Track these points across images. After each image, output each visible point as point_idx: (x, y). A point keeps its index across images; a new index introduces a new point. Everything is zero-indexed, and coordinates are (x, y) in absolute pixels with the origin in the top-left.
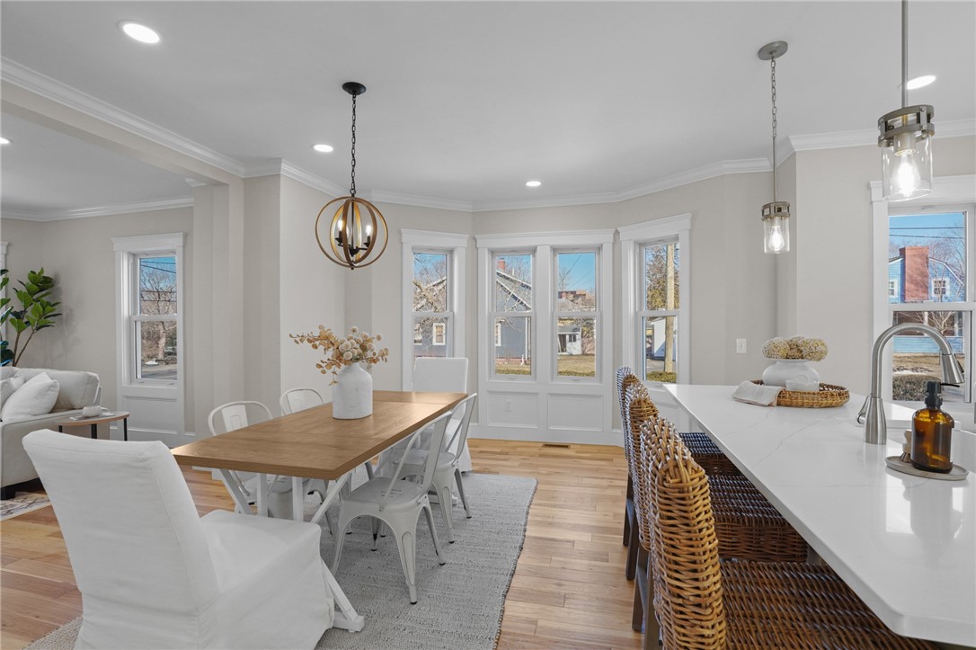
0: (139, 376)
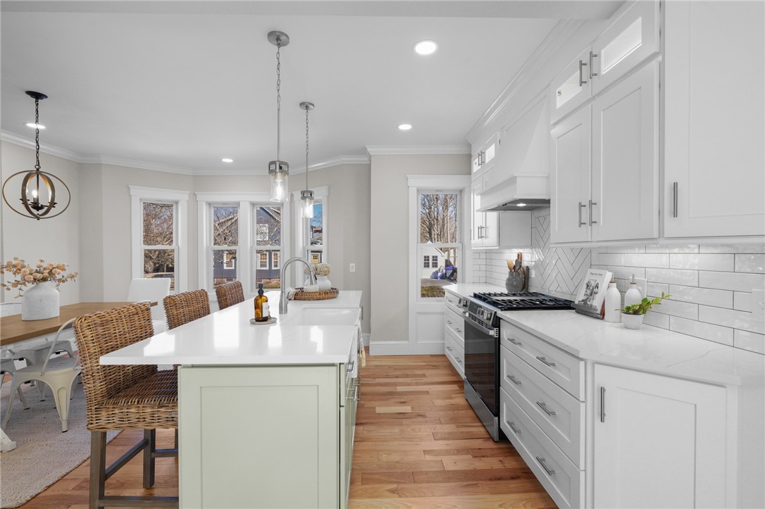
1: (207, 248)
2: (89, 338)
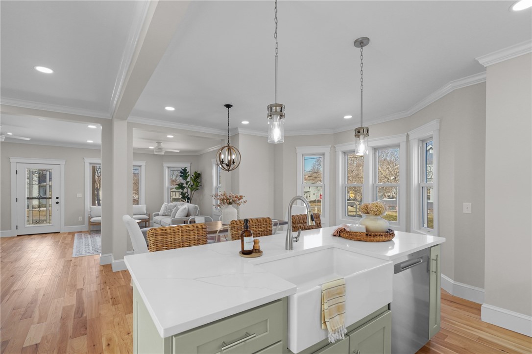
1: (342, 185)
2: (151, 242)
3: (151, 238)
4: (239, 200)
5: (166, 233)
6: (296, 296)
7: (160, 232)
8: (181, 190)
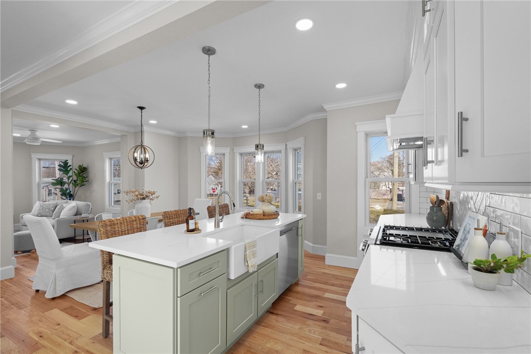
0: (113, 204)
1: (240, 181)
3: (101, 229)
4: (152, 195)
5: (114, 224)
6: (233, 247)
7: (109, 223)
8: (59, 186)
